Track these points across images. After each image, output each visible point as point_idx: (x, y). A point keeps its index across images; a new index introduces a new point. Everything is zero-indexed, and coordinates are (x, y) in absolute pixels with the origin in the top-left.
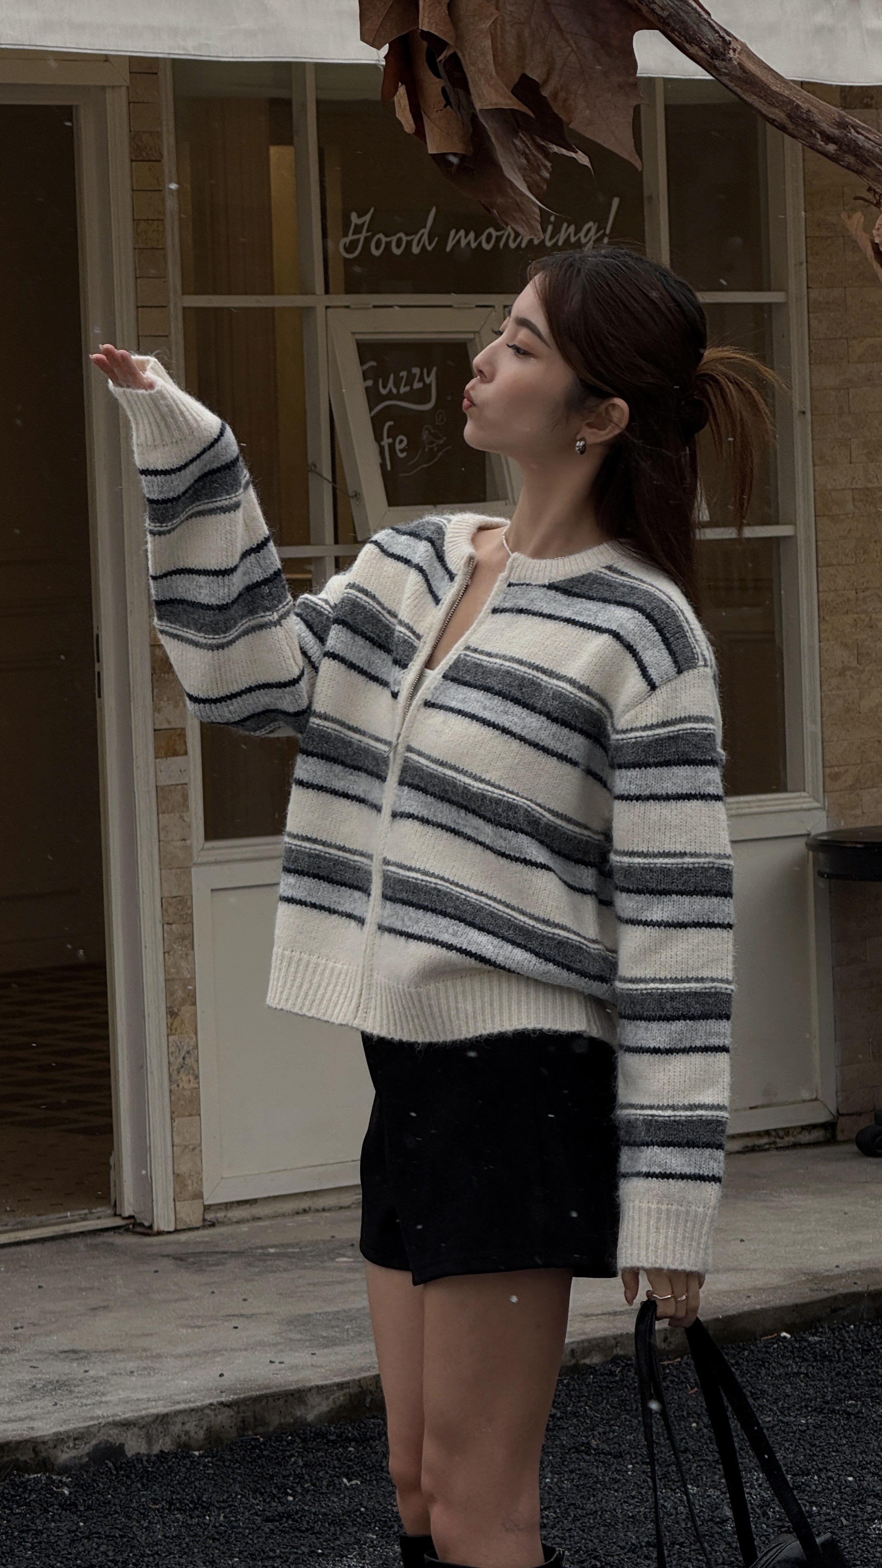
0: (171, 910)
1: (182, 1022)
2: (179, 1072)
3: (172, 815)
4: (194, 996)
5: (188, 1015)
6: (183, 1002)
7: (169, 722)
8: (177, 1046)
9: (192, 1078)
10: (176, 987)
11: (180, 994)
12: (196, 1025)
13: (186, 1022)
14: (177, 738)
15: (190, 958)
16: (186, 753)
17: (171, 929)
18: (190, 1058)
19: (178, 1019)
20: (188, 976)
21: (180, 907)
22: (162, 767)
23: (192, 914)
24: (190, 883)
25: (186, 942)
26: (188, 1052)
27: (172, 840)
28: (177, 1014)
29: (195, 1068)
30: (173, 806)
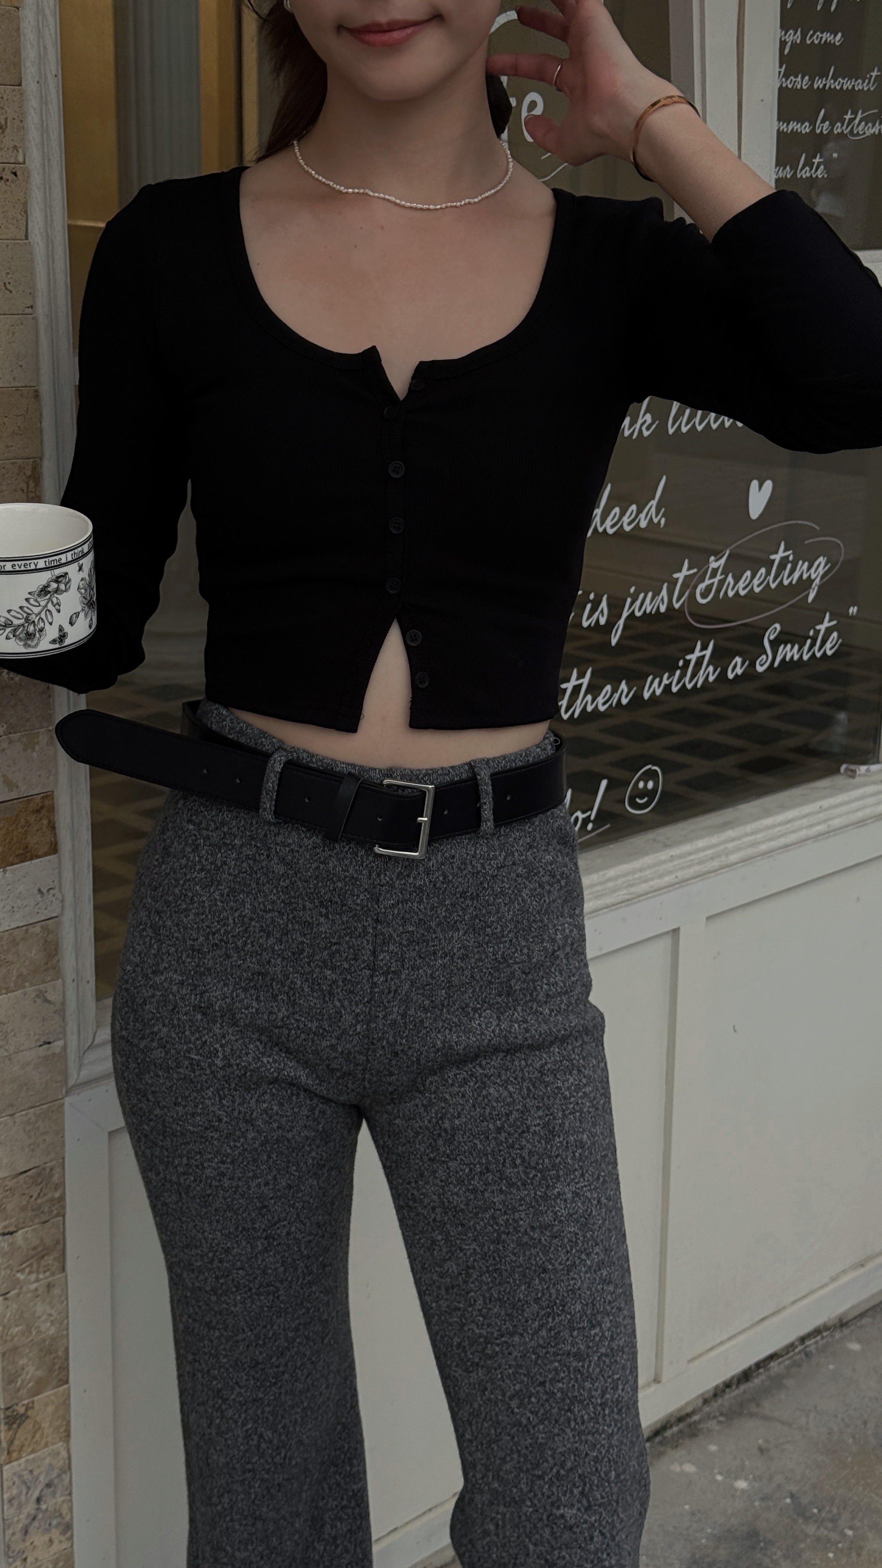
1: (37, 1427)
2: (26, 1532)
3: (18, 994)
4: (65, 1368)
5: (50, 1409)
6: (40, 1386)
7: (11, 785)
8: (24, 1482)
9: (55, 1534)
10: (23, 1361)
11: (31, 1372)
12: (68, 1423)
13: (45, 1425)
15: (57, 1291)
16: (53, 848)
18: (54, 1494)
19: (28, 1425)
20: (52, 1331)
21: (36, 1191)
23: (62, 1198)
24: (60, 1132)
25: (49, 1260)
26: (48, 1485)
27: (17, 1052)
28: (24, 1417)
29: (65, 1510)
30: (20, 975)
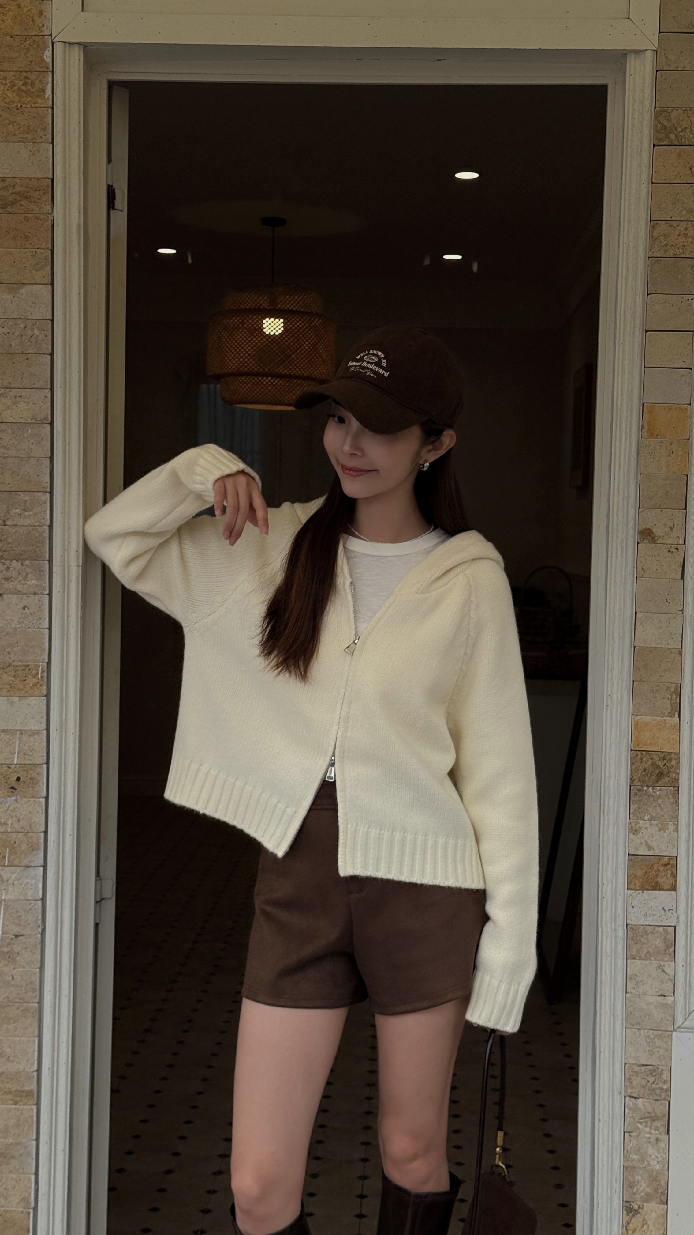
0: (637, 1081)
1: (645, 1223)
3: (647, 962)
4: (666, 1194)
5: (655, 1215)
6: (648, 1198)
7: (650, 848)
10: (638, 1178)
11: (643, 1187)
13: (650, 1224)
14: (661, 869)
15: (662, 1145)
16: (674, 888)
17: (635, 1104)
19: (640, 1218)
20: (658, 1168)
21: (651, 1080)
22: (635, 902)
23: (669, 1090)
24: (669, 1051)
25: (658, 1124)
27: (645, 994)
28: (636, 1212)
30: (648, 952)
